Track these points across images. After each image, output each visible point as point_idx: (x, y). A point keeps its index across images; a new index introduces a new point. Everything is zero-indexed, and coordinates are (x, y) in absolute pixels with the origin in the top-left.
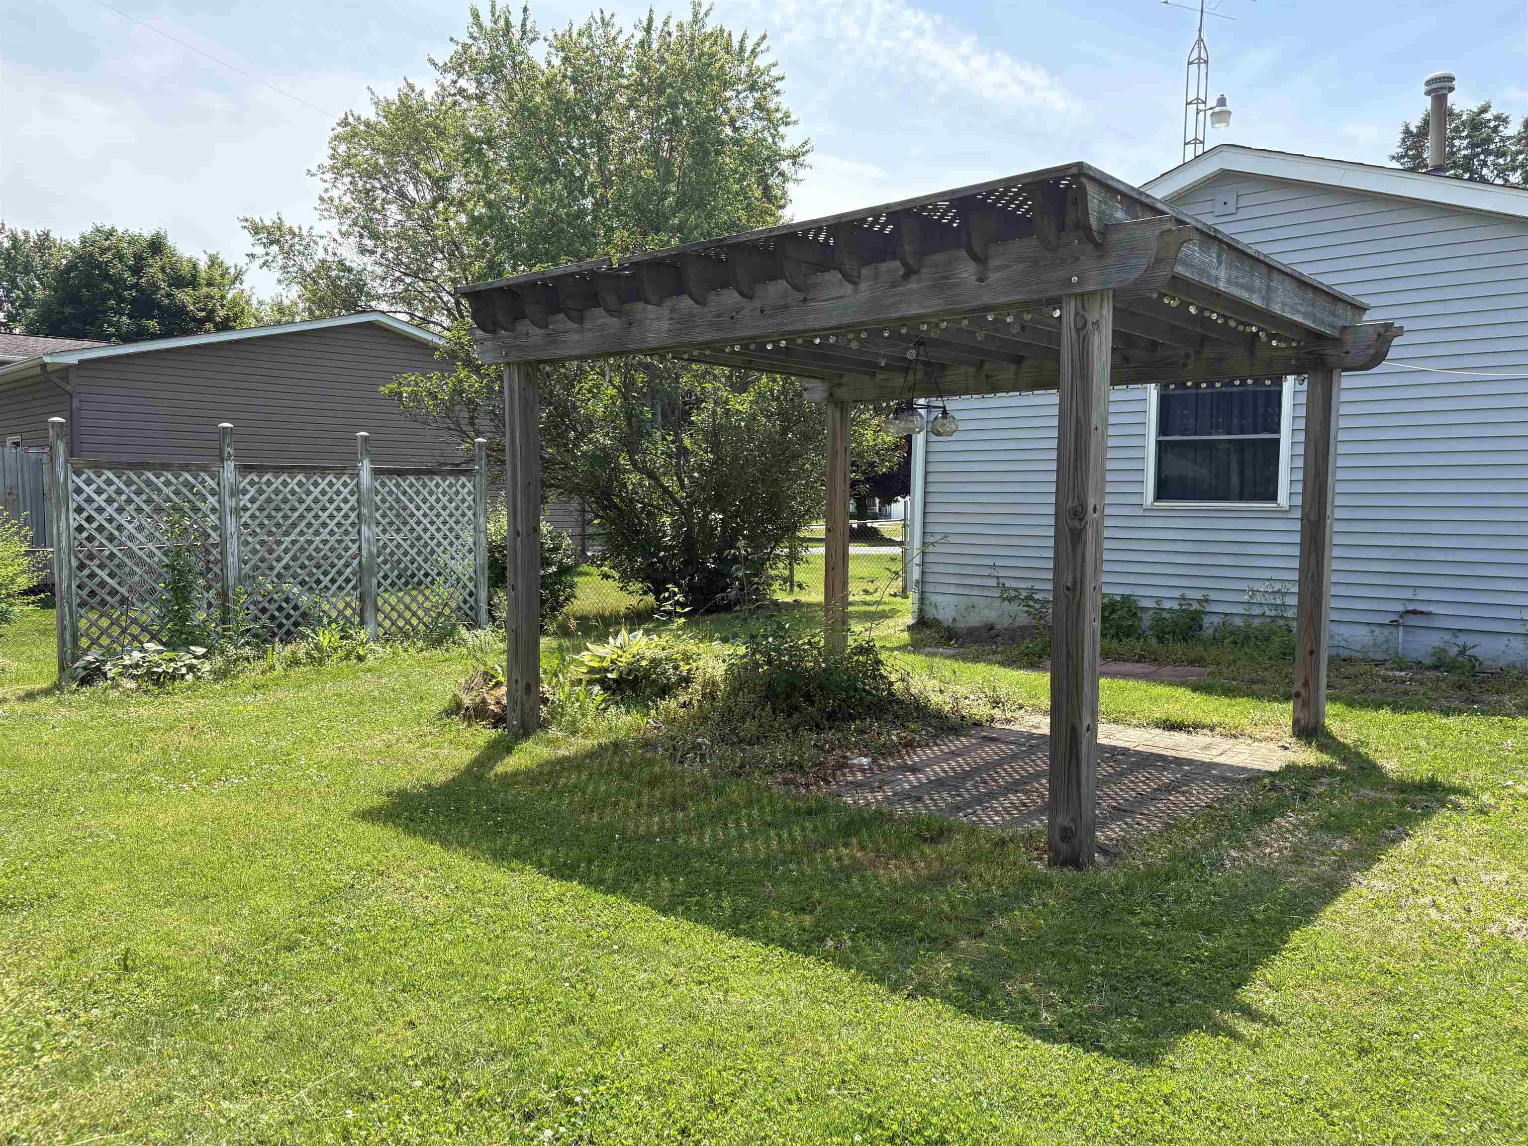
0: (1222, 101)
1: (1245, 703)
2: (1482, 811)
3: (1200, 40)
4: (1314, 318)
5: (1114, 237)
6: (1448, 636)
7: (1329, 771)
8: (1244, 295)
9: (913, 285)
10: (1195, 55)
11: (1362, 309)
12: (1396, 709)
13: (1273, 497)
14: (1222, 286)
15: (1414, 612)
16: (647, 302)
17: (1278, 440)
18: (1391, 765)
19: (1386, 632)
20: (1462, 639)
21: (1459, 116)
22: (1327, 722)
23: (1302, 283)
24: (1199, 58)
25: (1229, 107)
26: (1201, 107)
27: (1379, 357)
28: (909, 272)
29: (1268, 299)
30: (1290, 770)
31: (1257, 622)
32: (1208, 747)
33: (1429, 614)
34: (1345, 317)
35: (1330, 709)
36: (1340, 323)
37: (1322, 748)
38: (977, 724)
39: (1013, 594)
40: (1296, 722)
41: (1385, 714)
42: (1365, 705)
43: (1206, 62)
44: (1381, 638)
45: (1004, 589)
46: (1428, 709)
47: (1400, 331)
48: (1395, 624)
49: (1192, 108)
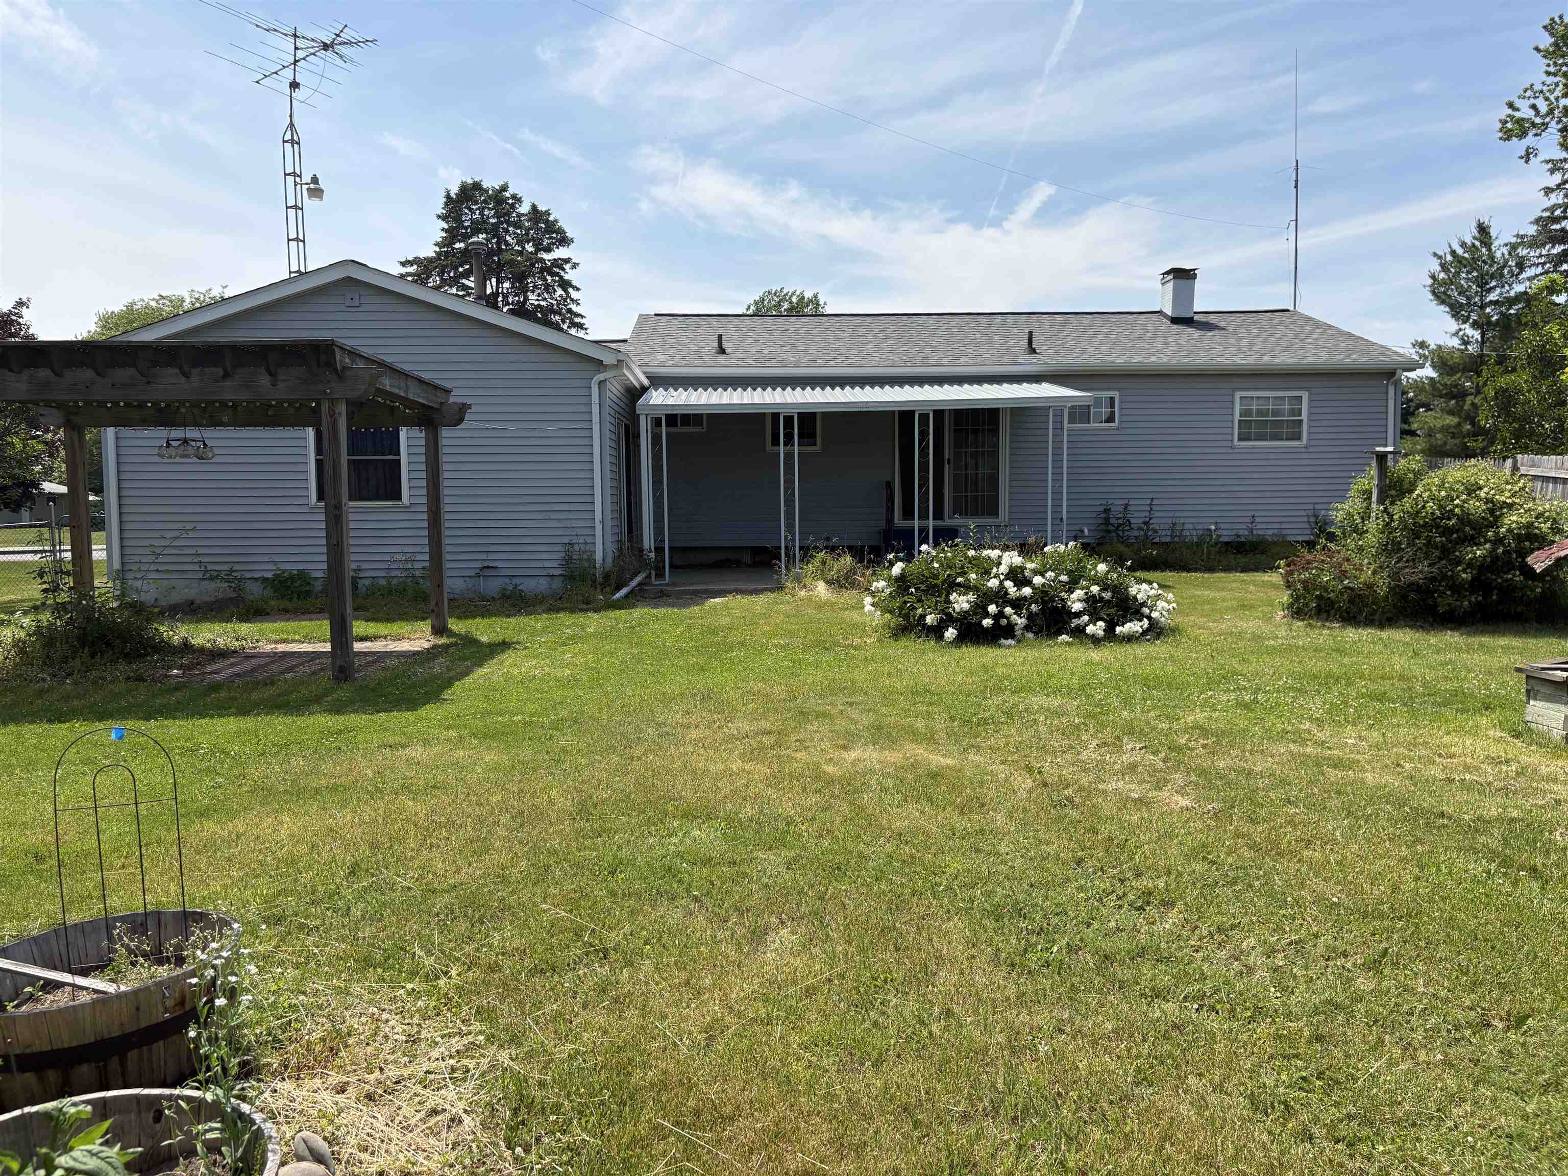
0: (315, 180)
1: (400, 624)
2: (526, 648)
3: (292, 125)
4: (428, 400)
5: (348, 373)
6: (507, 580)
7: (456, 644)
8: (396, 391)
9: (228, 383)
10: (288, 137)
11: (448, 392)
12: (483, 617)
13: (399, 498)
14: (388, 388)
15: (488, 567)
16: (11, 370)
17: (399, 460)
18: (484, 639)
19: (473, 580)
20: (515, 581)
21: (487, 191)
22: (450, 626)
23: (421, 381)
24: (292, 139)
25: (322, 184)
26: (298, 180)
27: (461, 420)
28: (226, 375)
29: (406, 392)
30: (435, 647)
31: (394, 582)
32: (386, 646)
33: (495, 568)
34: (441, 397)
35: (450, 620)
36: (439, 400)
37: (448, 637)
38: (235, 652)
39: (215, 574)
40: (433, 627)
41: (478, 620)
42: (467, 617)
43: (298, 143)
44: (470, 586)
45: (206, 571)
46: (499, 615)
47: (470, 407)
48: (478, 576)
49: (290, 179)
